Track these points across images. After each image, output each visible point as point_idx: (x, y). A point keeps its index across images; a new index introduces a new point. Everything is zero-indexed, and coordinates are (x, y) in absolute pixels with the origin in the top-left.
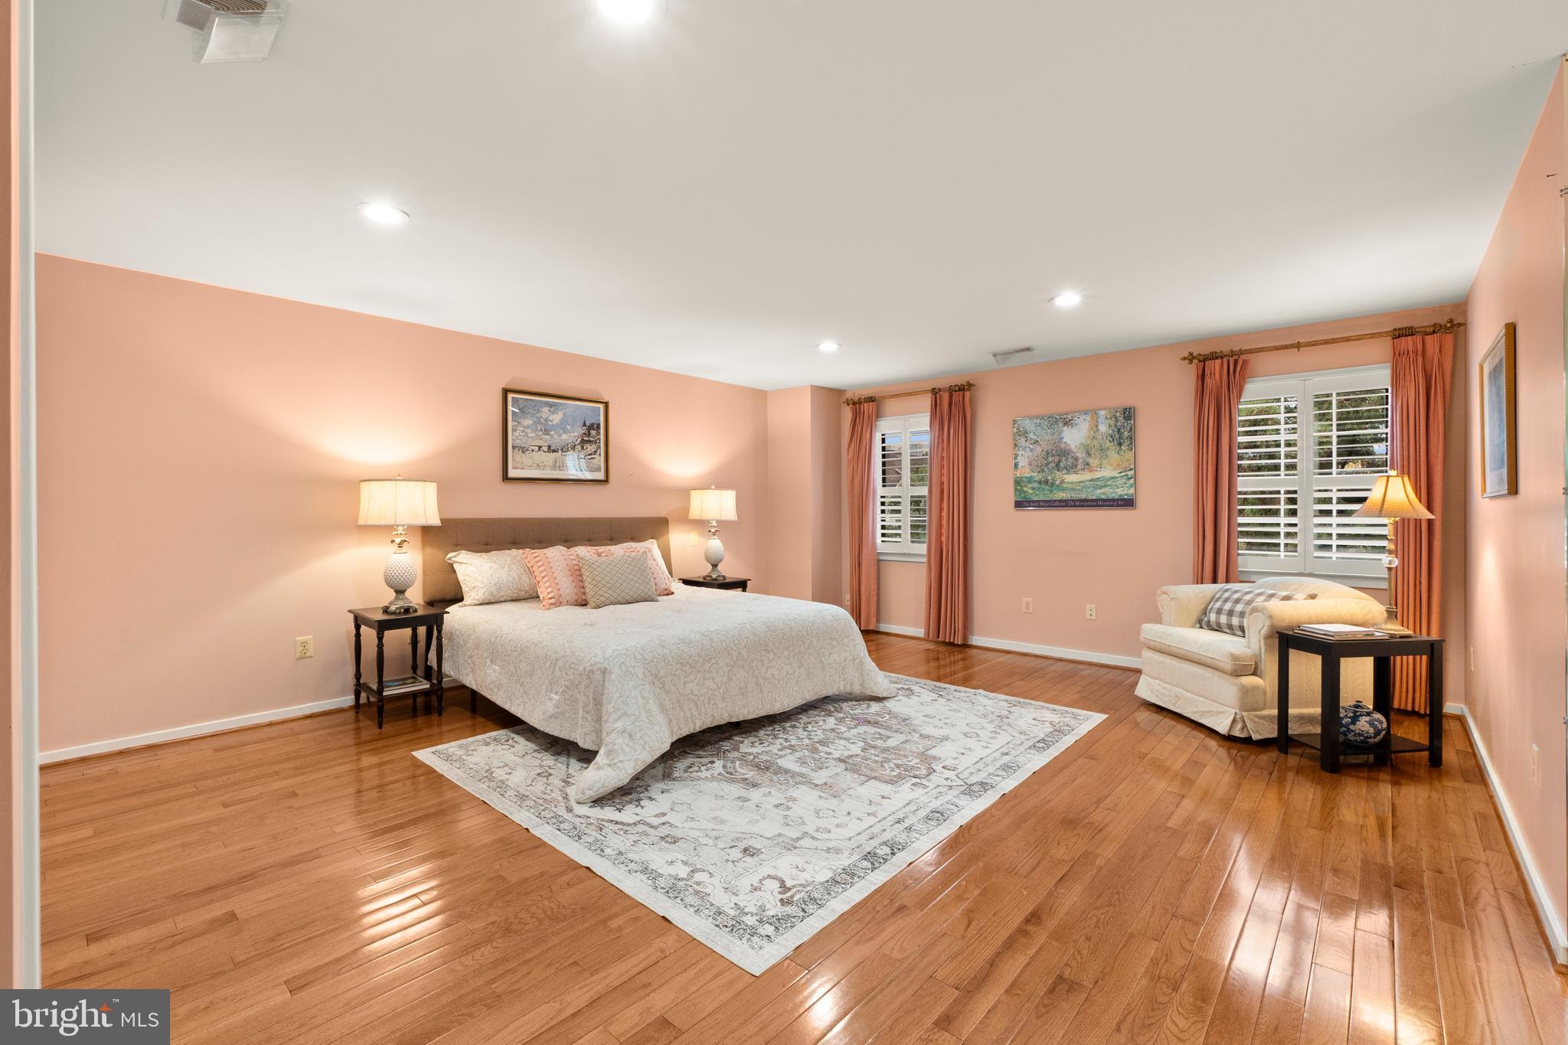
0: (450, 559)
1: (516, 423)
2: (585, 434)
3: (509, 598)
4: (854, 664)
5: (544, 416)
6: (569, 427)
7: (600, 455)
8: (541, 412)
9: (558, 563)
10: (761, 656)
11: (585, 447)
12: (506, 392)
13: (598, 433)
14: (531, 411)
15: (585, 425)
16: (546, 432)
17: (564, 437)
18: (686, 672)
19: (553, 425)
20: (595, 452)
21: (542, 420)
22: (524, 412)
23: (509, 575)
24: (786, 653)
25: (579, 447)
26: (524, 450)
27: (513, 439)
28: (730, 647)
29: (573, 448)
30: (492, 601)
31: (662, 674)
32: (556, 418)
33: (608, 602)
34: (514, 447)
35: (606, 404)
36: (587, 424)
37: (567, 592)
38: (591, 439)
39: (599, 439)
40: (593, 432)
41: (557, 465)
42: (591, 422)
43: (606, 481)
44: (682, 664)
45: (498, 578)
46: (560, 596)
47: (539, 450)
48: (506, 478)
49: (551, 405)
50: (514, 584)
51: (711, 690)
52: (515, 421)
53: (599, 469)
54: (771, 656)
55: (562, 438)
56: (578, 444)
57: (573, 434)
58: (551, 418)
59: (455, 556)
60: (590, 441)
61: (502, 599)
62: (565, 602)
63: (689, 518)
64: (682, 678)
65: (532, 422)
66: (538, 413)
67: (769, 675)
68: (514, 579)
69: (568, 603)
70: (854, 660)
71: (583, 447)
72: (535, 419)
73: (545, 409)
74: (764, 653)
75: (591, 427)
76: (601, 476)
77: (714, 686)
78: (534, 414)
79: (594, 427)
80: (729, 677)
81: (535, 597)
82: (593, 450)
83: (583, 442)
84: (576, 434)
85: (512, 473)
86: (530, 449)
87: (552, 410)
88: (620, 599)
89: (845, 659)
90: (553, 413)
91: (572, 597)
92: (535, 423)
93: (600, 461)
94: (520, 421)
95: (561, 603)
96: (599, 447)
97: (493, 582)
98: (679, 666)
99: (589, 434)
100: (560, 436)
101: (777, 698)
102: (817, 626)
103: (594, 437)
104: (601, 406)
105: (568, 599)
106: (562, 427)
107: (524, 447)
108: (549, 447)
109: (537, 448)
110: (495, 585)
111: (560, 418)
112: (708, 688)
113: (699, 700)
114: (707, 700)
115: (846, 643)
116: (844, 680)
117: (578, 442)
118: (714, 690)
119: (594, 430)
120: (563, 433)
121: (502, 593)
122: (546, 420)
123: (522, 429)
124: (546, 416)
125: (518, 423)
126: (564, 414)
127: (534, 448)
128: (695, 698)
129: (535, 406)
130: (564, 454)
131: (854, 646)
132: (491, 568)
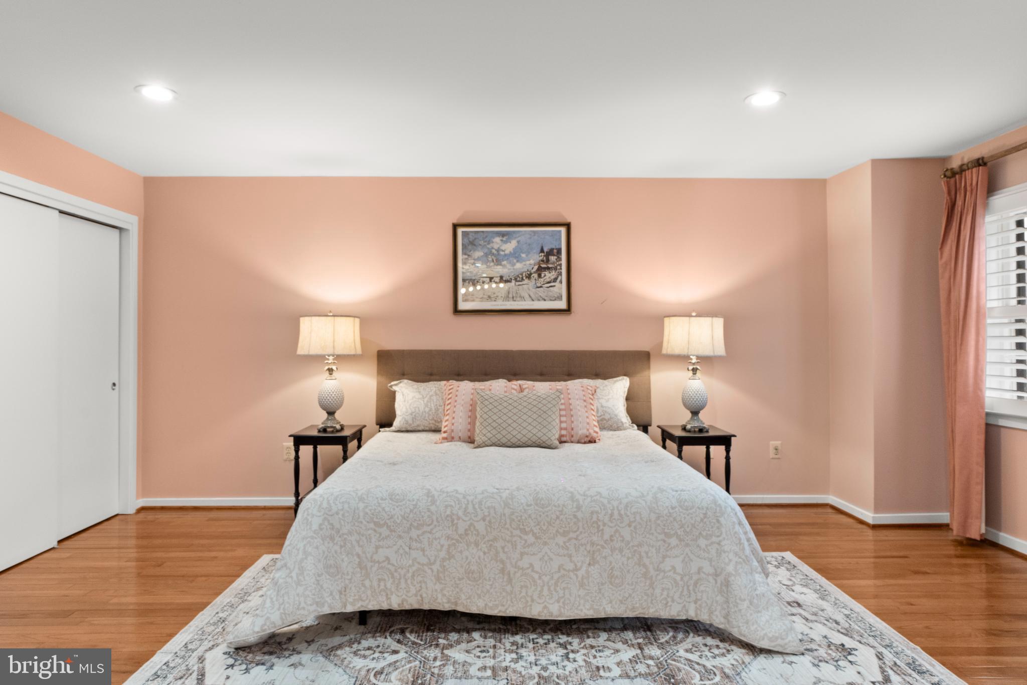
0: (391, 386)
1: (466, 257)
2: (543, 261)
3: (427, 429)
4: (716, 581)
5: (496, 246)
6: (523, 255)
7: (561, 282)
8: (493, 242)
9: (463, 397)
10: (512, 536)
11: (543, 275)
12: (455, 227)
13: (559, 259)
14: (482, 242)
15: (542, 251)
16: (498, 262)
17: (518, 266)
18: (380, 534)
19: (505, 255)
20: (555, 280)
21: (494, 251)
22: (475, 245)
23: (426, 405)
24: (560, 540)
25: (536, 276)
26: (474, 282)
27: (463, 273)
28: (457, 515)
29: (529, 277)
30: (409, 429)
31: (344, 530)
32: (509, 247)
33: (489, 442)
34: (464, 280)
35: (568, 226)
36: (546, 250)
37: (460, 427)
38: (550, 266)
39: (560, 265)
40: (553, 258)
41: (511, 296)
42: (550, 248)
43: (568, 310)
44: (376, 524)
45: (415, 407)
46: (452, 431)
47: (491, 281)
48: (456, 311)
49: (503, 235)
50: (429, 415)
51: (419, 563)
52: (465, 254)
53: (560, 298)
54: (530, 539)
55: (515, 267)
56: (535, 272)
57: (528, 262)
58: (503, 248)
59: (396, 385)
60: (548, 268)
61: (420, 428)
62: (457, 438)
63: (664, 352)
64: (373, 540)
65: (483, 254)
66: (489, 244)
67: (524, 563)
68: (431, 410)
69: (460, 439)
70: (716, 575)
71: (540, 276)
72: (486, 251)
73: (497, 240)
74: (518, 532)
75: (550, 253)
76: (562, 305)
77: (424, 560)
78: (485, 245)
79: (551, 253)
80: (448, 552)
81: (437, 431)
82: (553, 277)
83: (540, 270)
84: (532, 262)
85: (462, 306)
86: (481, 281)
87: (504, 239)
88: (504, 440)
89: (700, 570)
90: (506, 242)
91: (465, 434)
92: (486, 255)
93: (561, 288)
94: (470, 254)
95: (453, 438)
96: (560, 274)
97: (410, 411)
98: (372, 525)
99: (548, 261)
100: (514, 265)
101: (535, 597)
102: (633, 510)
103: (553, 263)
104: (563, 230)
105: (460, 434)
106: (515, 255)
107: (474, 280)
108: (501, 277)
109: (488, 279)
110: (411, 414)
111: (514, 247)
112: (414, 560)
113: (396, 571)
114: (410, 575)
115: (703, 546)
116: (696, 602)
117: (535, 270)
118: (423, 565)
119: (554, 255)
120: (518, 261)
121: (418, 423)
122: (498, 250)
123: (472, 261)
124: (498, 246)
125: (469, 255)
126: (518, 242)
127: (484, 279)
128: (392, 569)
129: (486, 237)
130: (517, 283)
131: (719, 553)
132: (414, 397)
